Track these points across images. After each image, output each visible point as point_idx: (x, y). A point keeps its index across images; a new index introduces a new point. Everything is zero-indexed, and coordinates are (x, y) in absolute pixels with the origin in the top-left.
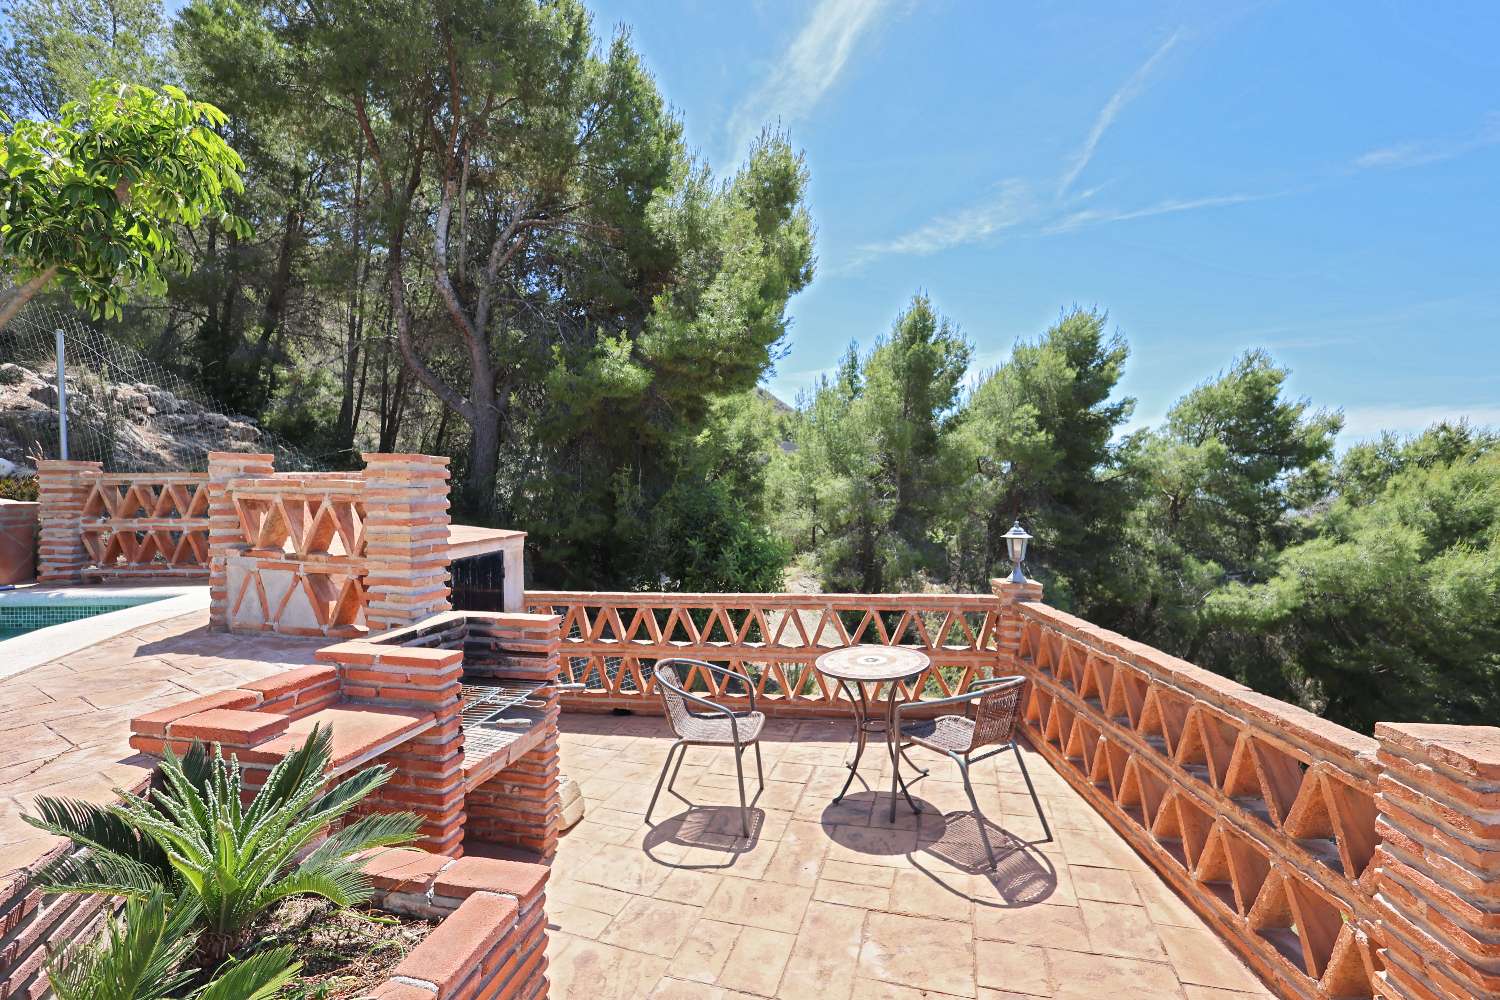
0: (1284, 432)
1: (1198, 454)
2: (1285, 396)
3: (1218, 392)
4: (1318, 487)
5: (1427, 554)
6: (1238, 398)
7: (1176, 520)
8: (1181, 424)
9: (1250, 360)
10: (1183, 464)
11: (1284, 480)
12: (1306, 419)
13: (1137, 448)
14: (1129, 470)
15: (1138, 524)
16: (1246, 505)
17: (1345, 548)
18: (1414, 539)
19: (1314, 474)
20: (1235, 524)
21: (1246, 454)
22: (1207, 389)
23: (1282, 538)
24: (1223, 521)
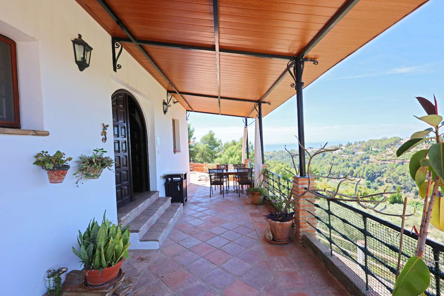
0: (215, 143)
1: (205, 146)
2: (215, 137)
3: (206, 137)
4: (219, 150)
5: (229, 158)
6: (209, 137)
7: (202, 156)
8: (202, 141)
9: (210, 132)
10: (203, 148)
11: (216, 149)
12: (217, 140)
13: (196, 145)
14: (196, 149)
15: (197, 157)
16: (211, 153)
17: (221, 158)
18: (227, 157)
19: (219, 148)
20: (210, 156)
21: (211, 145)
22: (205, 136)
23: (216, 157)
24: (208, 156)
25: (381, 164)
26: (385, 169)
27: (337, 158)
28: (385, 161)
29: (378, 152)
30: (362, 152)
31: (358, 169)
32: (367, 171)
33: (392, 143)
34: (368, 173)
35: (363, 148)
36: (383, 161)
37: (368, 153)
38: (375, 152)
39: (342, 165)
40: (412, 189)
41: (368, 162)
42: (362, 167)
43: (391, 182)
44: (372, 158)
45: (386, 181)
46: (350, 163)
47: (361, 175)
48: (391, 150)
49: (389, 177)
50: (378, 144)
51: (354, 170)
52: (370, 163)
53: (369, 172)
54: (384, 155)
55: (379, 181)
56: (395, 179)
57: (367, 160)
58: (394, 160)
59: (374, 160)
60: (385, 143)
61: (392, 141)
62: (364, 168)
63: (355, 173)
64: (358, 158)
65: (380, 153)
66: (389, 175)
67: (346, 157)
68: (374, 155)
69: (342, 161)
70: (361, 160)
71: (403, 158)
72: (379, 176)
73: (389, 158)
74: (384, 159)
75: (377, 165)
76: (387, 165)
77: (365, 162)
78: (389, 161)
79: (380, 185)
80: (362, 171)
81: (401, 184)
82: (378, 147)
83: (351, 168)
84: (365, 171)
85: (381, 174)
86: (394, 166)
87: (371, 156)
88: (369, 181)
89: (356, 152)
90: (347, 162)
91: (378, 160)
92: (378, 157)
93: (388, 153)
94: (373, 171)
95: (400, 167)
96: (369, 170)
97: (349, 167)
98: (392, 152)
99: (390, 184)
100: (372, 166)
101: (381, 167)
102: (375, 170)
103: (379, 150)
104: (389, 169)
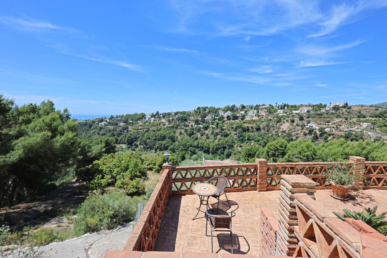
25: (136, 132)
26: (138, 135)
27: (104, 129)
28: (138, 130)
29: (133, 124)
30: (123, 124)
31: (121, 137)
32: (128, 138)
33: (141, 117)
34: (128, 140)
35: (123, 120)
36: (137, 130)
37: (127, 125)
38: (132, 123)
39: (109, 134)
40: (154, 148)
41: (128, 131)
42: (124, 136)
43: (142, 145)
44: (130, 128)
45: (140, 144)
46: (115, 133)
47: (123, 141)
48: (141, 122)
49: (141, 141)
50: (132, 118)
51: (118, 138)
52: (129, 132)
53: (129, 138)
54: (137, 125)
55: (135, 145)
56: (145, 142)
57: (127, 129)
58: (143, 129)
59: (131, 129)
60: (137, 117)
61: (141, 116)
62: (125, 136)
63: (119, 141)
64: (121, 128)
65: (134, 124)
66: (141, 140)
67: (111, 127)
68: (131, 126)
69: (108, 132)
70: (122, 130)
71: (148, 128)
72: (135, 141)
73: (140, 127)
74: (137, 128)
75: (134, 133)
76: (140, 133)
77: (125, 131)
78: (140, 130)
79: (136, 148)
80: (124, 139)
81: (148, 145)
82: (132, 120)
83: (116, 137)
84: (126, 138)
85: (136, 139)
86: (144, 133)
87: (129, 127)
88: (129, 146)
89: (119, 123)
90: (113, 132)
91: (134, 129)
92: (133, 127)
93: (139, 124)
94: (131, 137)
95: (147, 134)
96: (129, 137)
97: (114, 136)
98: (141, 123)
99: (142, 146)
100: (131, 134)
101: (136, 134)
102: (133, 137)
103: (134, 122)
104: (141, 135)
